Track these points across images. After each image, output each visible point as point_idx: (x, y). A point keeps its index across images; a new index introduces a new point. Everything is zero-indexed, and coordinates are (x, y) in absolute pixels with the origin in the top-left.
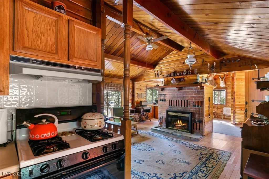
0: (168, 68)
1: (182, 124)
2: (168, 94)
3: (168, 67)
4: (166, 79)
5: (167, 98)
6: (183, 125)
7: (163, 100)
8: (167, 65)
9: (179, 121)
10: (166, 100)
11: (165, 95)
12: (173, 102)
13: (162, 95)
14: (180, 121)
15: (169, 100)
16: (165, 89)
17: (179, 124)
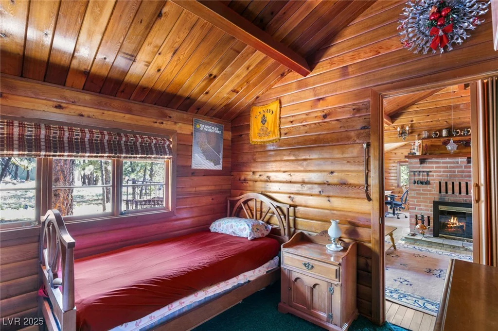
0: (432, 121)
1: (457, 223)
2: (435, 172)
3: (429, 119)
4: (428, 142)
5: (435, 179)
6: (460, 224)
7: (422, 183)
8: (428, 115)
9: (453, 218)
10: (431, 182)
11: (427, 172)
12: (450, 186)
13: (420, 172)
14: (456, 218)
15: (440, 183)
16: (427, 160)
17: (453, 223)
